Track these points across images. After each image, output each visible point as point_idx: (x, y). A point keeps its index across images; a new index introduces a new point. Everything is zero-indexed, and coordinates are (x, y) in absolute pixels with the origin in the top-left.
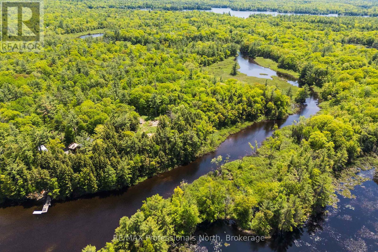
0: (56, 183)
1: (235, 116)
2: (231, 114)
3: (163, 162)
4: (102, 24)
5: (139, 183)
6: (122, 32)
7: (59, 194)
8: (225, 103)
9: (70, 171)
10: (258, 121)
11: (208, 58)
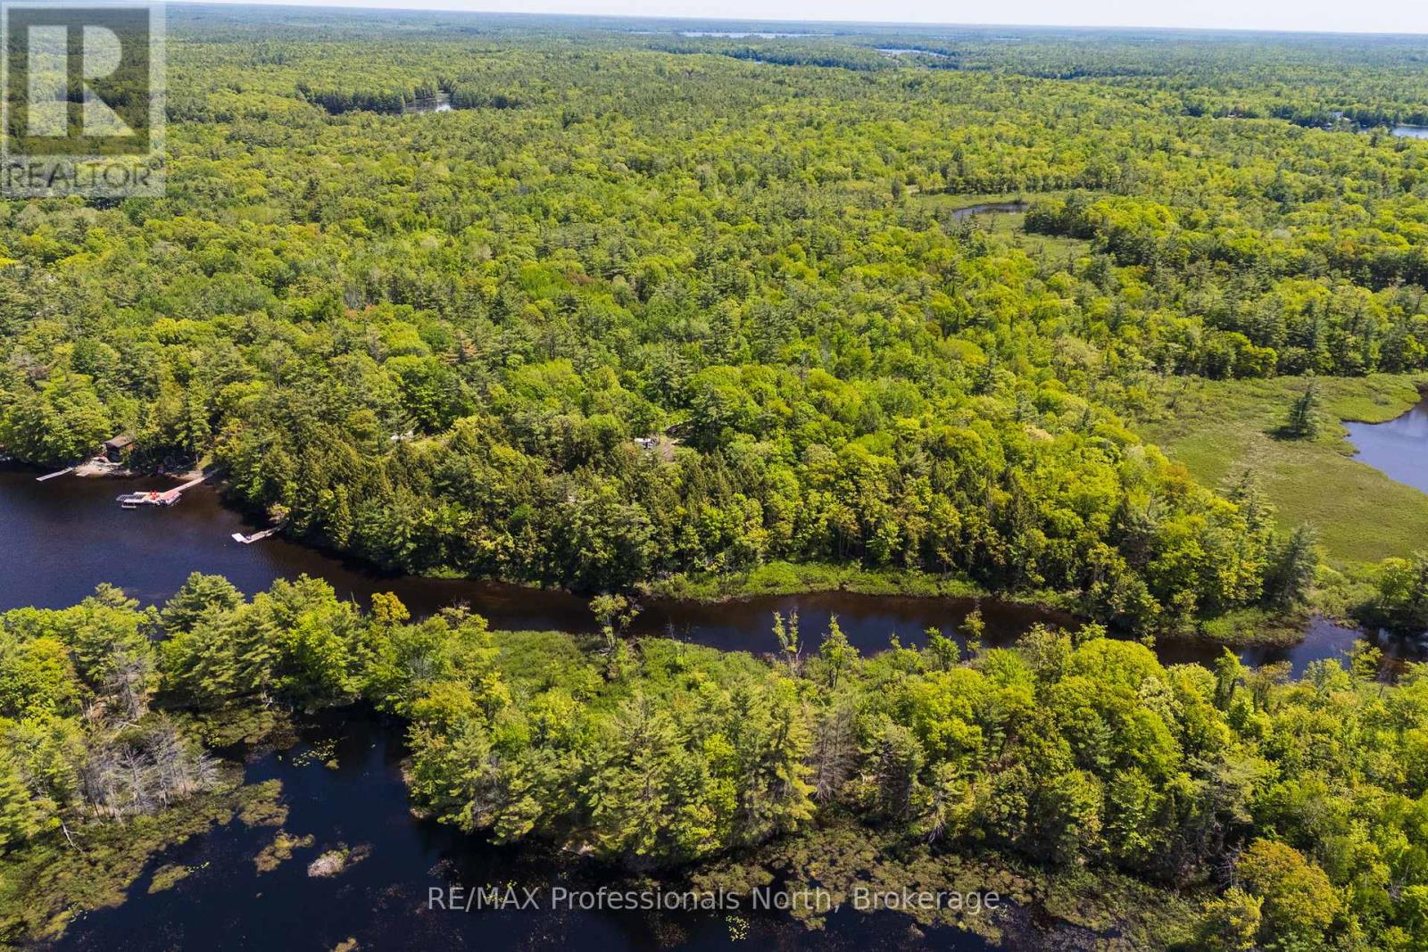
3: (521, 558)
10: (1018, 599)
11: (1249, 348)
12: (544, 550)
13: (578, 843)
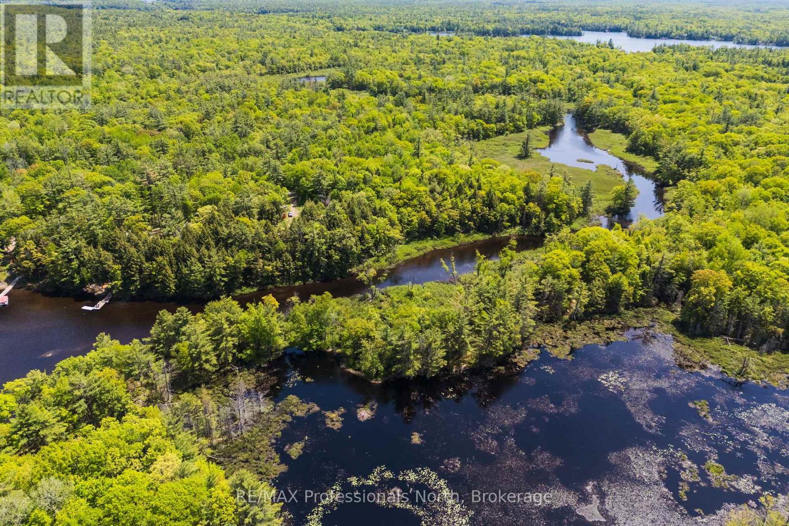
0: (119, 272)
1: (453, 219)
2: (448, 214)
3: (288, 271)
4: (336, 59)
5: (241, 294)
6: (360, 75)
7: (120, 288)
8: (443, 196)
9: (139, 258)
10: (503, 235)
11: (485, 125)
12: (301, 263)
13: (459, 365)
